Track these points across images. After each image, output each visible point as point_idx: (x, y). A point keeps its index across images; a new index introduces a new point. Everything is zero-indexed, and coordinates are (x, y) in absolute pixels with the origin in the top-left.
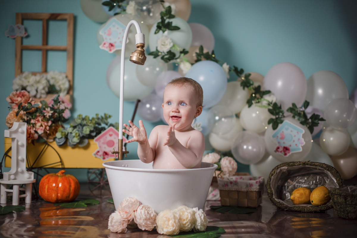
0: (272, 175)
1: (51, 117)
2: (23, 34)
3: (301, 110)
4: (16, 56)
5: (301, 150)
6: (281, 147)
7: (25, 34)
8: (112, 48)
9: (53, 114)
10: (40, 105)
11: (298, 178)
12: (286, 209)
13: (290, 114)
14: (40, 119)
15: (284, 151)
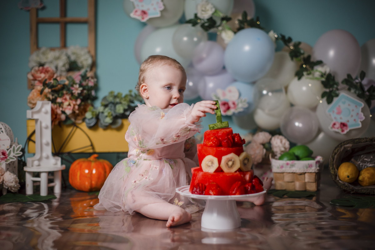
0: (335, 154)
1: (80, 95)
2: (38, 6)
3: (357, 81)
4: (31, 30)
5: (360, 126)
6: (338, 123)
7: (41, 5)
8: (145, 16)
9: (82, 91)
10: (67, 82)
11: (363, 157)
12: (353, 192)
13: (345, 86)
14: (68, 97)
15: (341, 128)
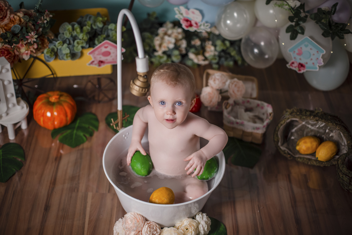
5: (317, 70)
6: (296, 62)
15: (299, 67)
